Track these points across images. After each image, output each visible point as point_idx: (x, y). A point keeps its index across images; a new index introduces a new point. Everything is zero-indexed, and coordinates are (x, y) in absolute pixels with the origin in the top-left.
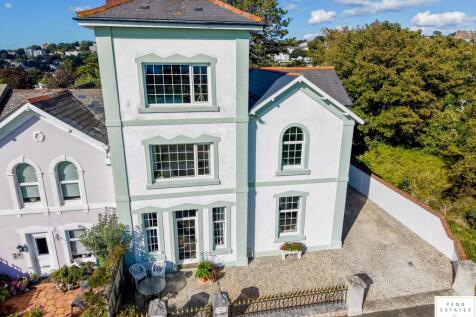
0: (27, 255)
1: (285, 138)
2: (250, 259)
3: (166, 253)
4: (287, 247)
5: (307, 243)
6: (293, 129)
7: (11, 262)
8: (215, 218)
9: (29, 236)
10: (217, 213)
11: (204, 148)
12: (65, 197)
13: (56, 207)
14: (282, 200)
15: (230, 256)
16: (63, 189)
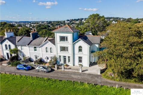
0: (46, 59)
1: (79, 47)
2: (74, 65)
3: (62, 62)
4: (80, 65)
5: (83, 65)
6: (81, 46)
7: (44, 60)
8: (69, 58)
9: (47, 57)
10: (69, 57)
11: (67, 48)
12: (51, 52)
13: (50, 53)
14: (79, 57)
15: (70, 64)
16: (51, 51)
